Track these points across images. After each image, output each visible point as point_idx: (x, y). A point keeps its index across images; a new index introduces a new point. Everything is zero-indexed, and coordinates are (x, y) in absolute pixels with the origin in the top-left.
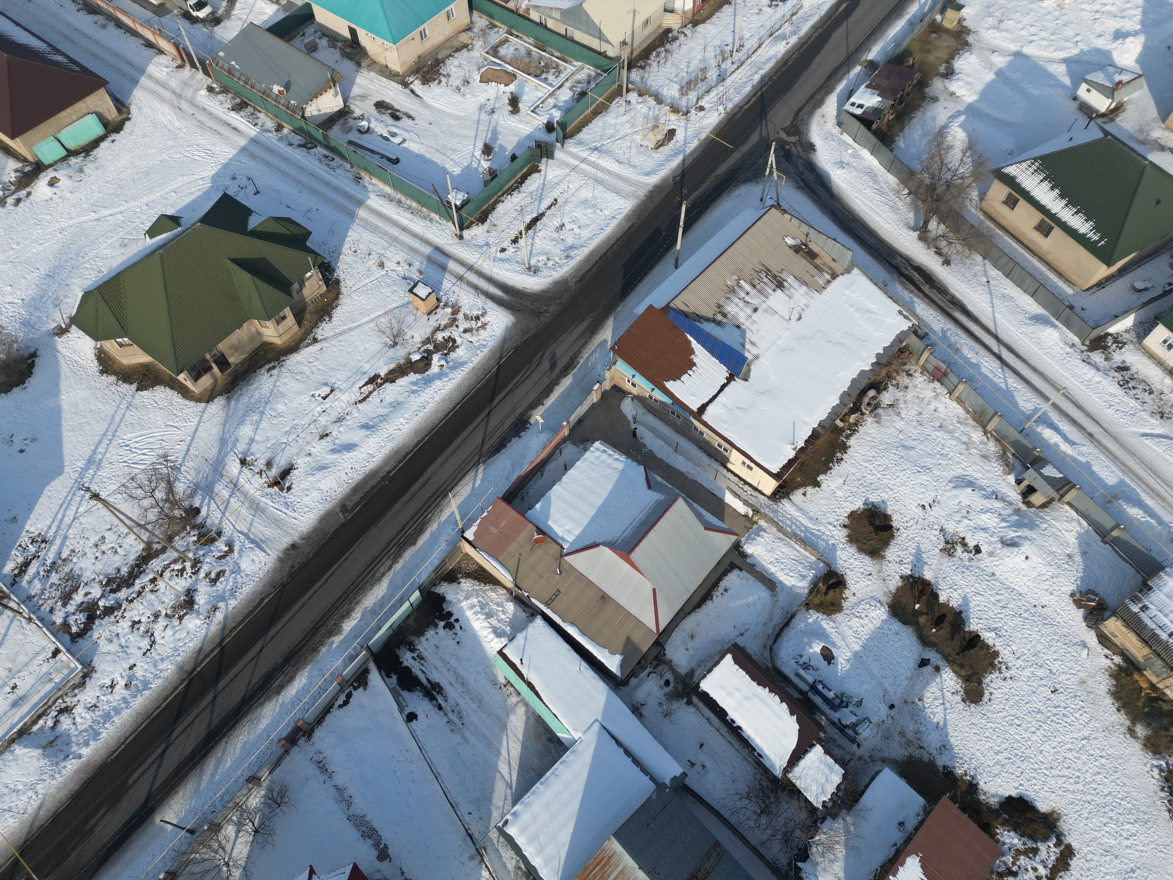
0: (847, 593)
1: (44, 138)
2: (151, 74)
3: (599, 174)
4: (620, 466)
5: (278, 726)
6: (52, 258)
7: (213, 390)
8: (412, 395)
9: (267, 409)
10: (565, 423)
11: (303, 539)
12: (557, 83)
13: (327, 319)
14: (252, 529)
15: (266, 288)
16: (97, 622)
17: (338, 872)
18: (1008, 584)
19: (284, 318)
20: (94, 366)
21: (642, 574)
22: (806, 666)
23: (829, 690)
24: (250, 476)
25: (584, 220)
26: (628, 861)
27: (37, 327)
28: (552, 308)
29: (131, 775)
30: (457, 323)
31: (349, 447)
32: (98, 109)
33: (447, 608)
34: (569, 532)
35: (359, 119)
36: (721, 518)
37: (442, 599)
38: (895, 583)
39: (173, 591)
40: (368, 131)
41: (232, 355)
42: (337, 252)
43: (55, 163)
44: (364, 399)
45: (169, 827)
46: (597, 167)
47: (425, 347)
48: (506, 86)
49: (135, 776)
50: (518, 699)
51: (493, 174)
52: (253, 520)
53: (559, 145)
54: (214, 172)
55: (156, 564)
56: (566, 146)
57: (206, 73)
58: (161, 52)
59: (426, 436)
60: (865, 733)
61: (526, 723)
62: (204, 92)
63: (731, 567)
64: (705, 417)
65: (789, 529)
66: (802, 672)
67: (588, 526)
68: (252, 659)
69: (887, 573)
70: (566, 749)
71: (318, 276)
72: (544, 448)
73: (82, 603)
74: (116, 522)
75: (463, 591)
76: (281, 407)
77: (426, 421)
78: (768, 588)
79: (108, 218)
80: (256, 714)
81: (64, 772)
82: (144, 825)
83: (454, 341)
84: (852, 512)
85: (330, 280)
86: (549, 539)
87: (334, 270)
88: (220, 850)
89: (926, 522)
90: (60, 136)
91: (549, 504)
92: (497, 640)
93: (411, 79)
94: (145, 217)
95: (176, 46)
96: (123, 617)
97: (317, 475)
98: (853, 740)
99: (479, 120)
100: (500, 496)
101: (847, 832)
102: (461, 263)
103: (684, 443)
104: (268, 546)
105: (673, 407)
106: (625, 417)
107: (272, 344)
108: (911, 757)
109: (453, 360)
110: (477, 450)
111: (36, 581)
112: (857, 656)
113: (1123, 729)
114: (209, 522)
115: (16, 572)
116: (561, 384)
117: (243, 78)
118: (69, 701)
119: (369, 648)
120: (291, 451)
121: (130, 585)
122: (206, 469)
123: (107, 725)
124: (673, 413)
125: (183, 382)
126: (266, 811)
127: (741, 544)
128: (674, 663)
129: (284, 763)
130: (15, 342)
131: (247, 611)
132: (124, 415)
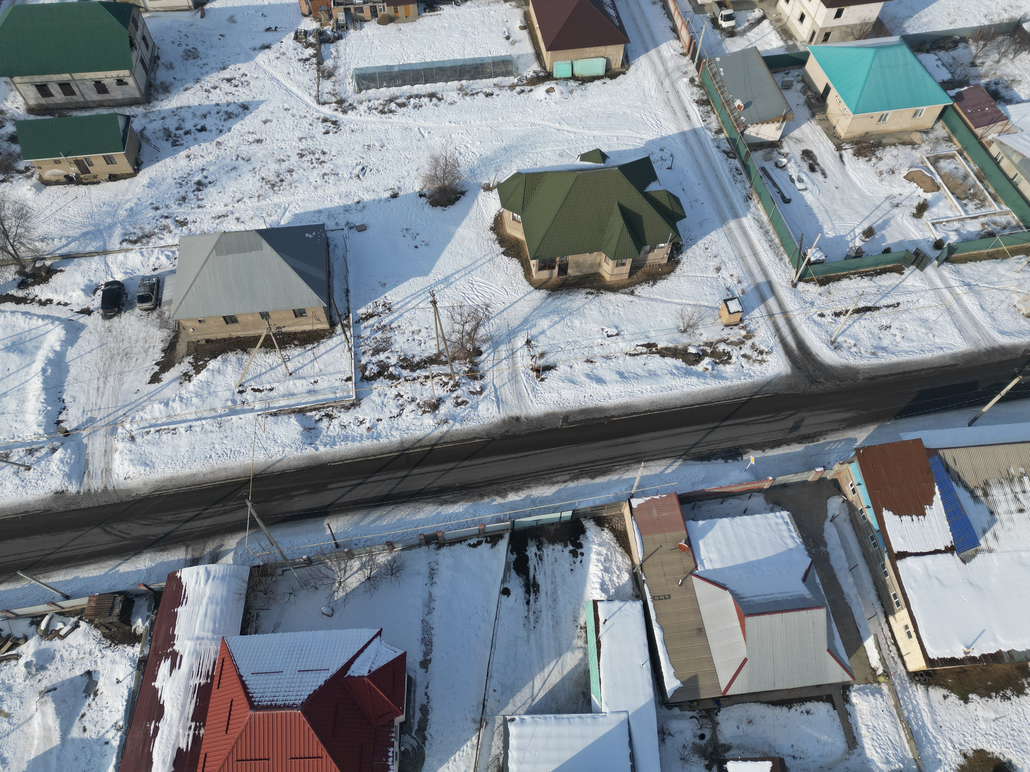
1: (565, 59)
2: (661, 50)
3: (956, 306)
4: (791, 544)
5: (427, 524)
6: (515, 138)
7: (545, 283)
8: (669, 375)
9: (568, 318)
10: (771, 478)
11: (527, 419)
12: (972, 213)
13: (651, 283)
14: (502, 389)
15: (627, 237)
16: (381, 378)
17: (393, 648)
19: (623, 264)
20: (490, 221)
21: (745, 640)
24: (525, 354)
25: (911, 333)
27: (477, 177)
28: (828, 385)
29: (333, 483)
30: (742, 346)
31: (600, 380)
32: (611, 58)
33: (582, 540)
34: (711, 561)
35: (783, 155)
36: (849, 656)
37: (582, 531)
39: (432, 392)
40: (783, 167)
41: (572, 268)
42: (693, 241)
43: (560, 79)
44: (634, 355)
45: (328, 532)
46: (958, 299)
47: (705, 348)
48: (924, 191)
49: (334, 485)
50: (583, 645)
51: (859, 253)
52: (506, 383)
53: (936, 263)
54: (652, 138)
55: (435, 369)
56: (942, 267)
57: (698, 68)
58: (678, 38)
59: (657, 410)
61: (576, 667)
62: (686, 80)
63: (828, 699)
64: (900, 564)
65: (906, 713)
67: (730, 568)
68: (443, 470)
70: (590, 711)
71: (667, 250)
72: (739, 484)
73: (382, 361)
74: (433, 326)
75: (601, 538)
76: (577, 323)
78: (847, 742)
79: (565, 132)
80: (421, 506)
81: (304, 451)
82: (318, 519)
83: (730, 357)
85: (674, 258)
86: (691, 553)
87: (681, 253)
88: (343, 571)
90: (575, 63)
91: (711, 527)
92: (599, 591)
93: (847, 147)
94: (587, 144)
95: (692, 39)
96: (396, 386)
97: (565, 384)
99: (879, 206)
100: (678, 493)
102: (780, 305)
103: (863, 569)
104: (503, 407)
105: (876, 534)
106: (826, 510)
107: (603, 277)
109: (718, 370)
110: (686, 447)
111: (369, 330)
114: (481, 365)
115: (363, 316)
116: (791, 447)
117: (720, 84)
118: (335, 413)
119: (513, 523)
120: (562, 356)
121: (413, 370)
122: (504, 331)
123: (343, 443)
124: (873, 539)
125: (532, 266)
126: (383, 571)
127: (851, 689)
128: (719, 727)
129: (414, 551)
130: (459, 178)
131: (462, 438)
132: (484, 263)
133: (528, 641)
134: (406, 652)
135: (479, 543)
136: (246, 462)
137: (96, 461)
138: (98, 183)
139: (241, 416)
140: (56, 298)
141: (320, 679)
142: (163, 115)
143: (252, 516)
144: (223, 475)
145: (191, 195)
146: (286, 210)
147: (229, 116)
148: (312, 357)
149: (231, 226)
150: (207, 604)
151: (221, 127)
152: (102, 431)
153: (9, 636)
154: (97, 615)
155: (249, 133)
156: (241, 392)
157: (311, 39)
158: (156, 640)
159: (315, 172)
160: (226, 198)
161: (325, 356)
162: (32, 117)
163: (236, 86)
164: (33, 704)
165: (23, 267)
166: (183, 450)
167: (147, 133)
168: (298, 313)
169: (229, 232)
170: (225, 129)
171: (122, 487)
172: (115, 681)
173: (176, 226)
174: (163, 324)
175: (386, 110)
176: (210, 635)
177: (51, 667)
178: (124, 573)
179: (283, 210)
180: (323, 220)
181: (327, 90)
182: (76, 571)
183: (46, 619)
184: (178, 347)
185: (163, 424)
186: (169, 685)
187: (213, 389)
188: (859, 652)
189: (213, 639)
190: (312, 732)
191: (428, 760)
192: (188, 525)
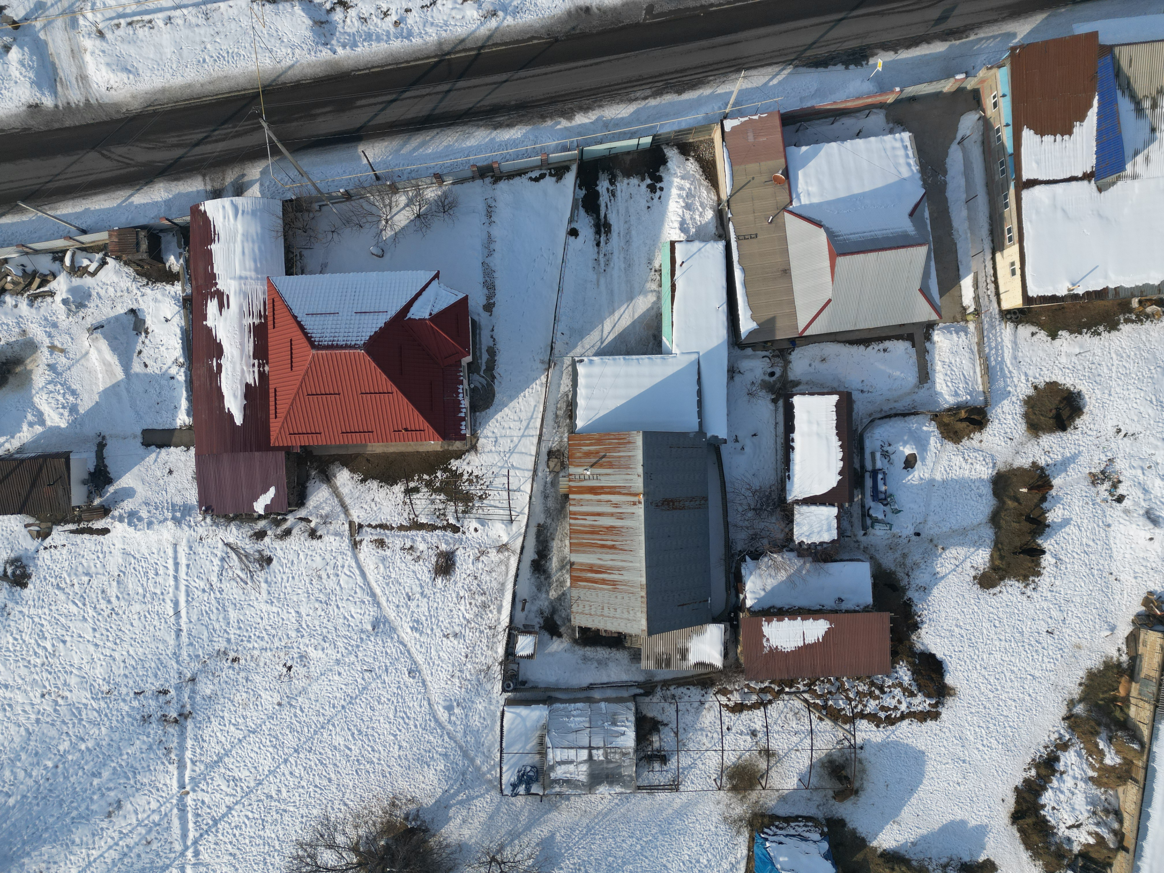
0: (977, 436)
4: (905, 173)
5: (480, 153)
10: (898, 89)
11: (599, 9)
17: (453, 291)
18: (1112, 542)
21: (833, 280)
22: (886, 455)
23: (885, 484)
26: (639, 454)
29: (361, 98)
33: (662, 172)
34: (809, 194)
36: (942, 294)
37: (663, 161)
38: (1023, 462)
45: (365, 161)
49: (364, 102)
50: (657, 289)
60: (879, 532)
61: (648, 310)
63: (909, 338)
64: (1026, 194)
65: (987, 350)
66: (878, 455)
67: (828, 203)
68: (494, 83)
69: (1026, 450)
70: (660, 353)
72: (858, 98)
75: (685, 169)
78: (920, 377)
80: (470, 130)
81: (318, 54)
84: (1055, 383)
86: (787, 186)
88: (388, 207)
89: (1106, 443)
91: (815, 154)
92: (678, 231)
98: (865, 528)
100: (782, 111)
101: (799, 570)
103: (982, 200)
105: (1008, 159)
106: (956, 130)
108: (894, 573)
110: (800, 49)
112: (932, 482)
113: (1067, 697)
116: (931, 46)
119: (582, 152)
123: (366, 44)
124: (1002, 164)
126: (434, 208)
127: (936, 328)
128: (791, 365)
129: (466, 185)
131: (516, 38)
133: (598, 284)
134: (466, 298)
135: (542, 176)
136: (250, 69)
137: (65, 65)
141: (380, 322)
143: (271, 141)
144: (225, 86)
150: (243, 242)
152: (59, 23)
153: (35, 272)
154: (122, 251)
158: (196, 279)
164: (85, 341)
166: (168, 50)
171: (107, 101)
172: (163, 320)
176: (253, 274)
177: (91, 305)
178: (140, 205)
182: (84, 202)
183: (69, 254)
185: (134, 14)
186: (221, 324)
188: (953, 291)
189: (258, 279)
190: (379, 370)
191: (498, 397)
192: (198, 150)
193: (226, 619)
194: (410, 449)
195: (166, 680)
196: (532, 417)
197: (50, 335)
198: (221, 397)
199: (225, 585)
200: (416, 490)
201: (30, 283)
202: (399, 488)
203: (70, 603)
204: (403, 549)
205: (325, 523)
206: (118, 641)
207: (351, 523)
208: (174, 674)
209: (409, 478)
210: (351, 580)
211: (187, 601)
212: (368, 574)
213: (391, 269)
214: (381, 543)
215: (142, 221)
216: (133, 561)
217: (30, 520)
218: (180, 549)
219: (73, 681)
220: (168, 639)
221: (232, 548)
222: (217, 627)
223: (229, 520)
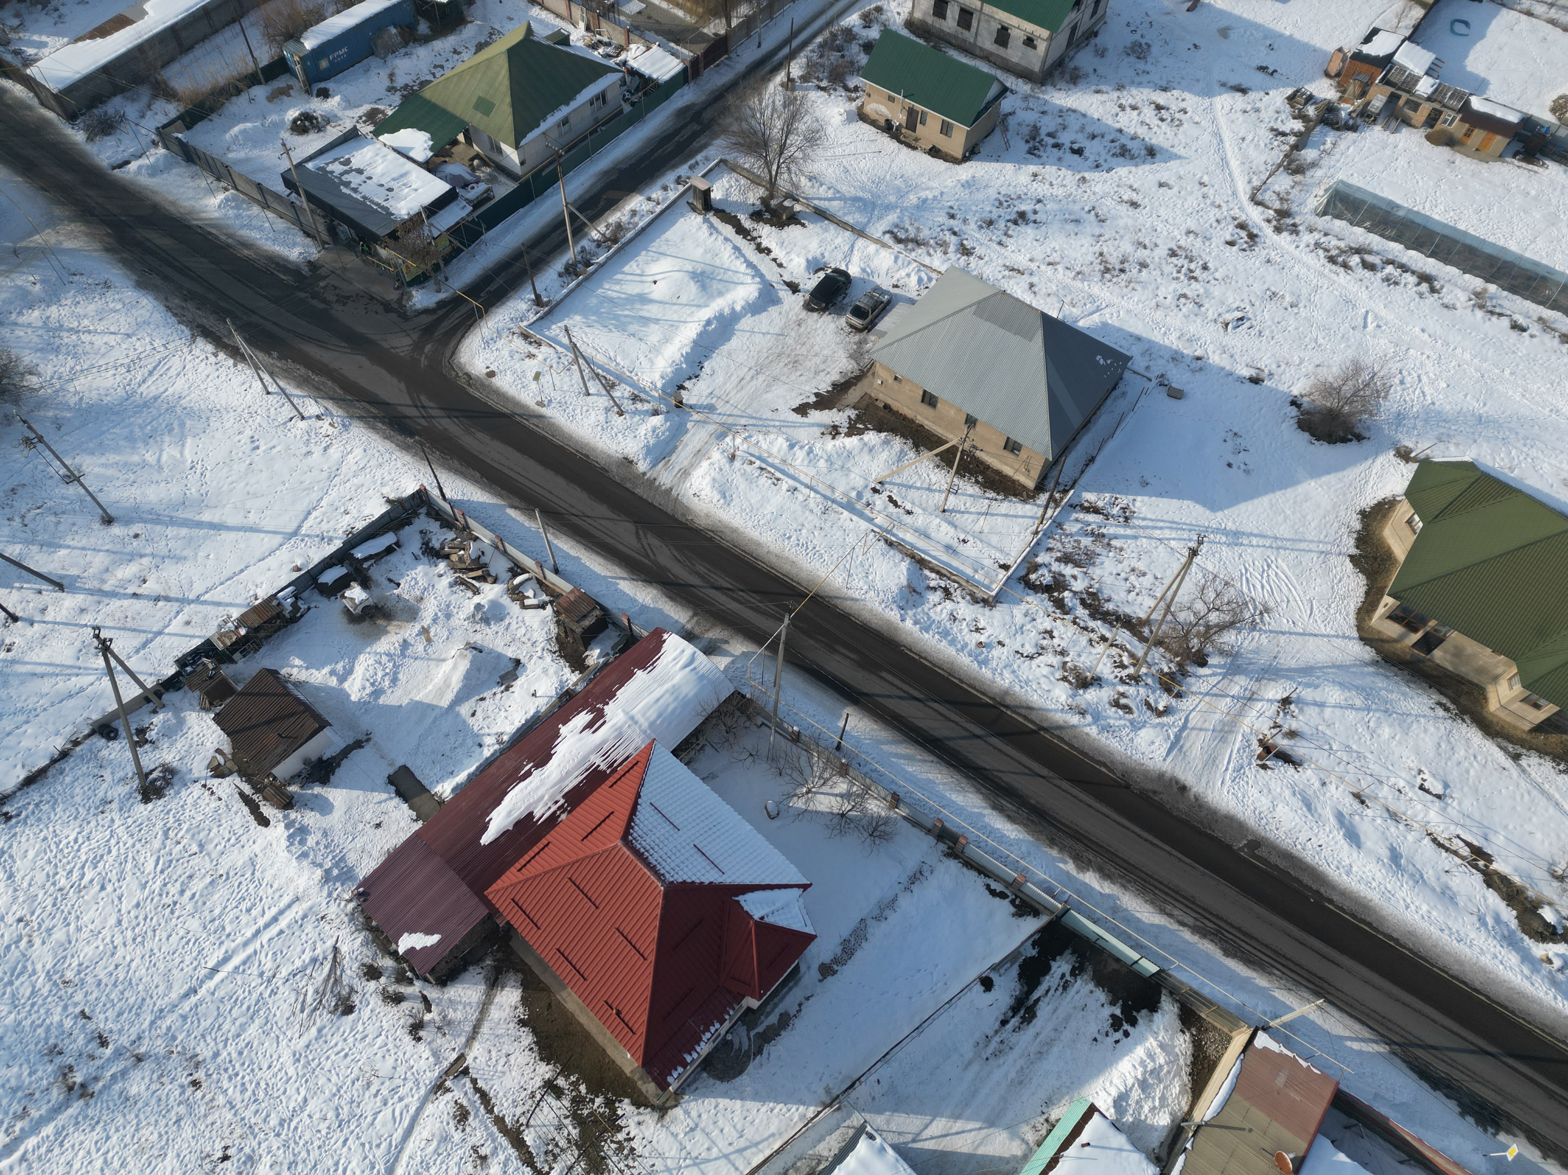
5: (956, 815)
7: (1382, 641)
8: (1475, 918)
9: (1377, 715)
11: (1196, 799)
13: (1561, 767)
14: (1194, 733)
16: (1046, 595)
17: (806, 917)
19: (1537, 706)
20: (1368, 501)
24: (1268, 714)
27: (1400, 429)
29: (889, 672)
31: (1353, 837)
33: (1142, 1016)
37: (1153, 1007)
39: (1095, 663)
41: (1445, 652)
44: (1441, 845)
45: (841, 724)
49: (889, 677)
50: (1031, 1143)
52: (1206, 730)
55: (1124, 636)
59: (1410, 950)
61: (1001, 1159)
68: (1029, 769)
73: (1064, 576)
74: (1167, 582)
75: (1172, 1039)
76: (1386, 732)
77: (1435, 946)
80: (967, 787)
81: (887, 610)
82: (842, 699)
88: (822, 781)
92: (1110, 1101)
96: (1055, 620)
97: (1294, 799)
104: (1175, 757)
107: (1486, 699)
110: (1412, 1038)
111: (1079, 526)
114: (1191, 680)
115: (1086, 504)
118: (957, 595)
119: (1066, 911)
120: (1322, 759)
121: (1093, 616)
122: (1263, 660)
123: (937, 636)
125: (1382, 604)
126: (864, 822)
129: (916, 831)
130: (1371, 414)
132: (1310, 551)
133: (967, 1067)
134: (812, 938)
135: (1002, 896)
136: (819, 573)
137: (683, 455)
138: (914, 148)
139: (855, 518)
140: (777, 252)
141: (707, 876)
142: (1045, 108)
143: (778, 637)
144: (786, 568)
145: (1002, 224)
146: (1098, 309)
147: (1124, 153)
148: (984, 510)
149: (1018, 289)
150: (667, 691)
151: (1101, 161)
152: (711, 428)
153: (485, 565)
154: (567, 611)
155: (1131, 187)
156: (875, 491)
157: (1311, 111)
158: (596, 685)
159: (1174, 285)
160: (1039, 252)
161: (999, 519)
162: (905, 33)
163: (1162, 120)
164: (455, 648)
165: (772, 196)
166: (770, 508)
167: (1012, 121)
168: (1011, 444)
169: (1010, 296)
170: (1105, 166)
171: (685, 501)
172: (532, 691)
173: (957, 251)
174: (856, 355)
175: (1340, 259)
176: (645, 725)
177: (494, 628)
178: (621, 591)
179: (1094, 308)
180: (1134, 351)
181: (1277, 188)
183: (525, 576)
184: (851, 391)
185: (772, 466)
186: (572, 740)
187: (849, 465)
189: (645, 732)
190: (657, 923)
191: (744, 1078)
192: (713, 593)
193: (243, 1027)
194: (599, 1039)
195: (120, 1031)
196: (757, 1144)
197: (435, 620)
198: (498, 802)
199: (285, 992)
200: (558, 1093)
201: (472, 570)
202: (545, 1071)
203: (154, 857)
204: (475, 1149)
205: (439, 1028)
206: (139, 939)
207: (461, 1057)
208: (134, 1032)
209: (565, 1072)
210: (390, 1125)
211: (237, 968)
212: (412, 1139)
213: (768, 838)
214: (462, 1115)
215: (608, 603)
216: (248, 875)
217: (227, 748)
218: (295, 907)
219: (59, 935)
220: (175, 988)
221: (335, 958)
222: (225, 1027)
223: (367, 926)
